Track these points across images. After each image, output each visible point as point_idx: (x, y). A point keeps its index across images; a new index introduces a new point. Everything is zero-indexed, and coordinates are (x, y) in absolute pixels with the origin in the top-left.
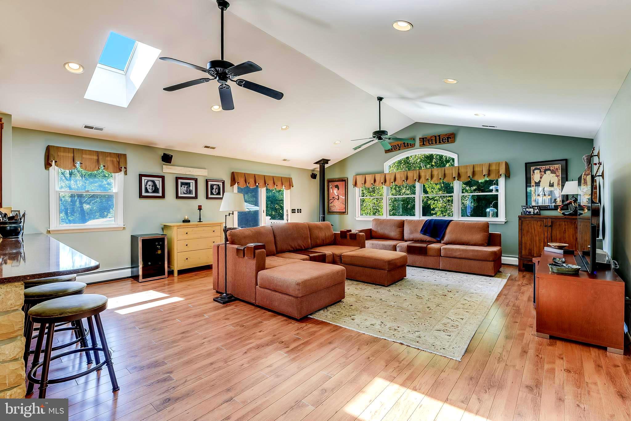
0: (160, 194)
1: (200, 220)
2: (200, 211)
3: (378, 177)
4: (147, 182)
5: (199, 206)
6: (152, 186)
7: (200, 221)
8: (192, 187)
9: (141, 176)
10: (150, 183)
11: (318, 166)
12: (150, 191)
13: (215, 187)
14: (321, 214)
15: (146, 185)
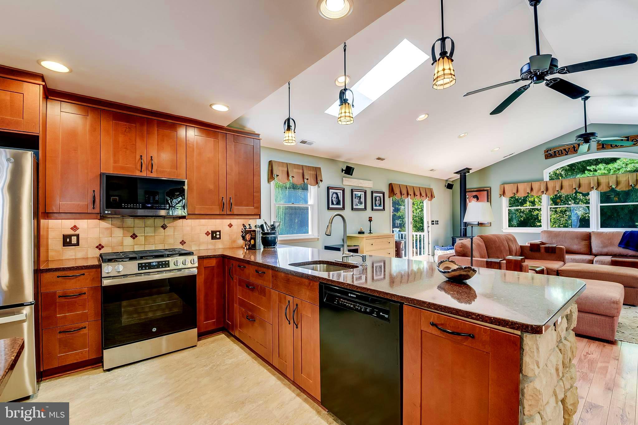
0: (341, 206)
1: (370, 231)
2: (370, 223)
3: (536, 186)
4: (333, 194)
5: (369, 218)
6: (336, 198)
7: (370, 233)
8: (363, 200)
9: (328, 188)
10: (335, 195)
11: (458, 176)
12: (335, 203)
13: (378, 198)
14: (462, 226)
15: (332, 198)
